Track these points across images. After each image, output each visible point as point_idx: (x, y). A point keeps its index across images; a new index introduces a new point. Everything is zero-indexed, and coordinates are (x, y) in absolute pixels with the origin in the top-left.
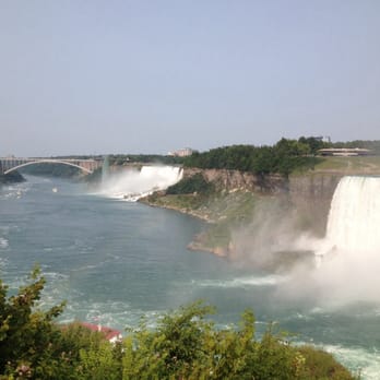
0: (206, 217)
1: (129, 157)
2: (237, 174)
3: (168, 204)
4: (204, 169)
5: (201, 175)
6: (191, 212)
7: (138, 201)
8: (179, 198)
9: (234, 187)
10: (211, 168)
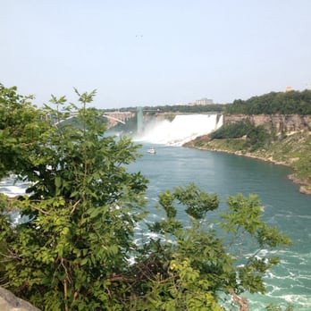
0: (271, 159)
1: (159, 108)
2: (296, 118)
3: (219, 147)
4: (250, 114)
5: (247, 120)
6: (248, 155)
7: (184, 146)
8: (228, 142)
9: (291, 130)
10: (258, 114)
